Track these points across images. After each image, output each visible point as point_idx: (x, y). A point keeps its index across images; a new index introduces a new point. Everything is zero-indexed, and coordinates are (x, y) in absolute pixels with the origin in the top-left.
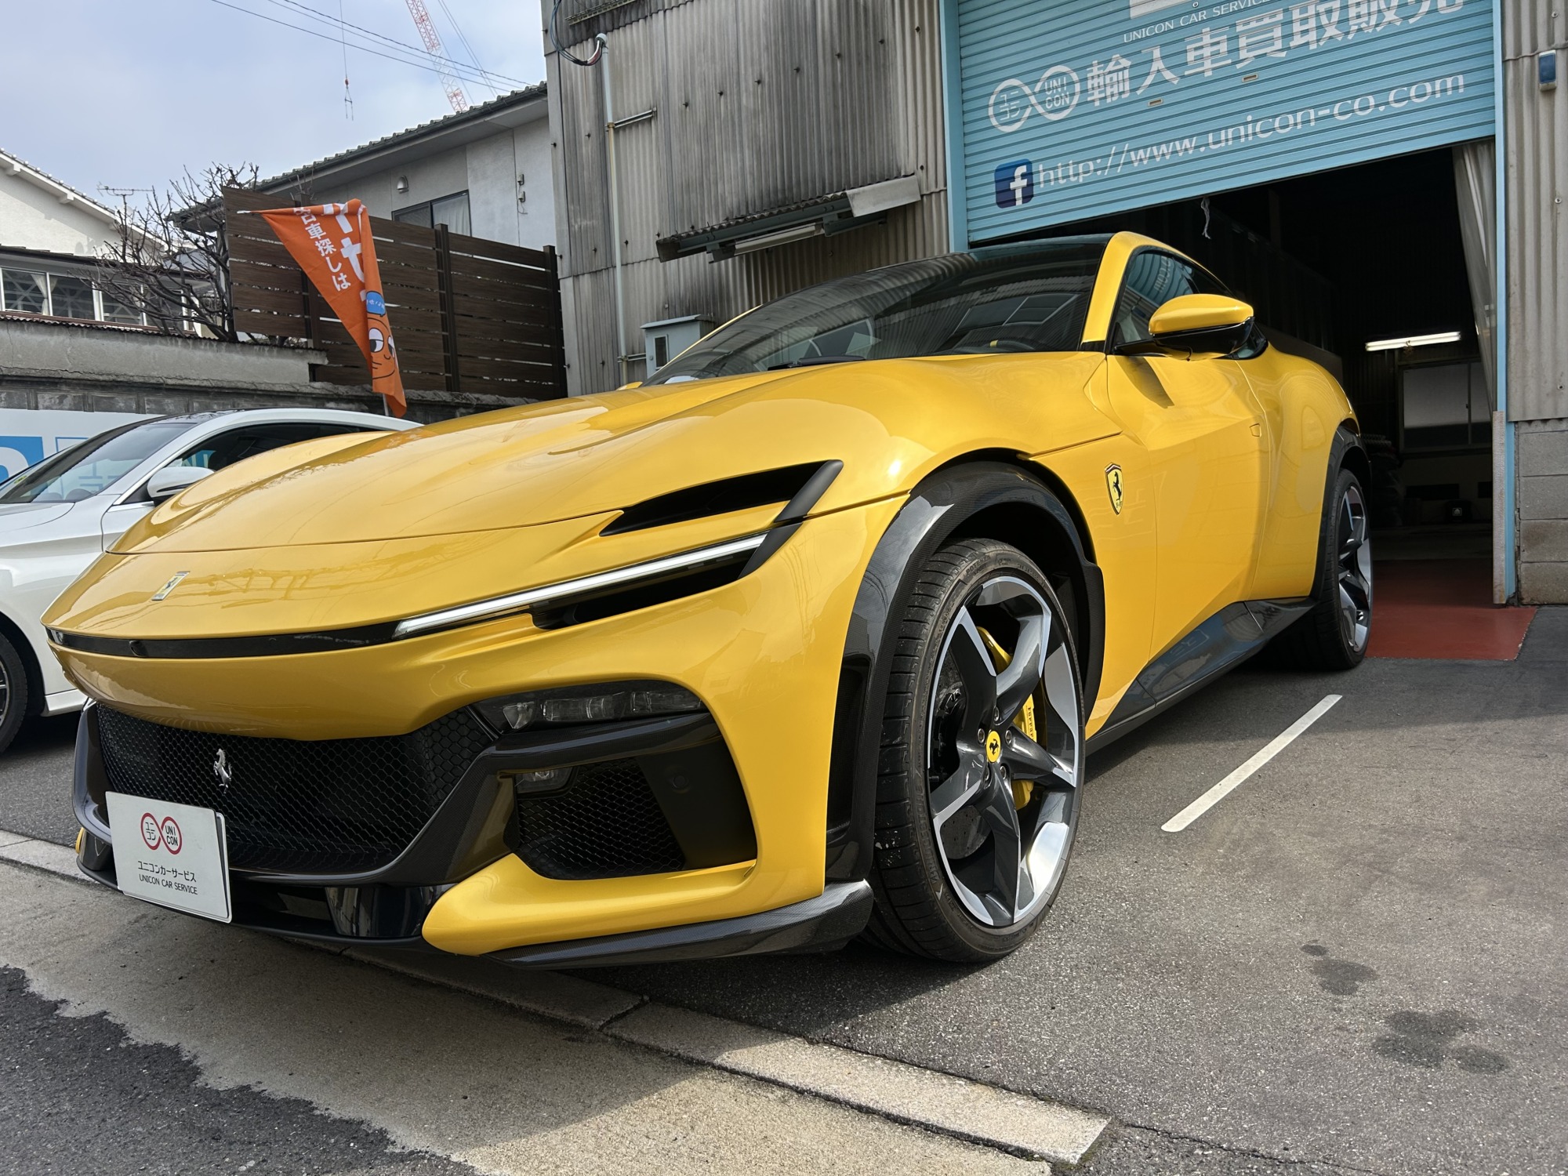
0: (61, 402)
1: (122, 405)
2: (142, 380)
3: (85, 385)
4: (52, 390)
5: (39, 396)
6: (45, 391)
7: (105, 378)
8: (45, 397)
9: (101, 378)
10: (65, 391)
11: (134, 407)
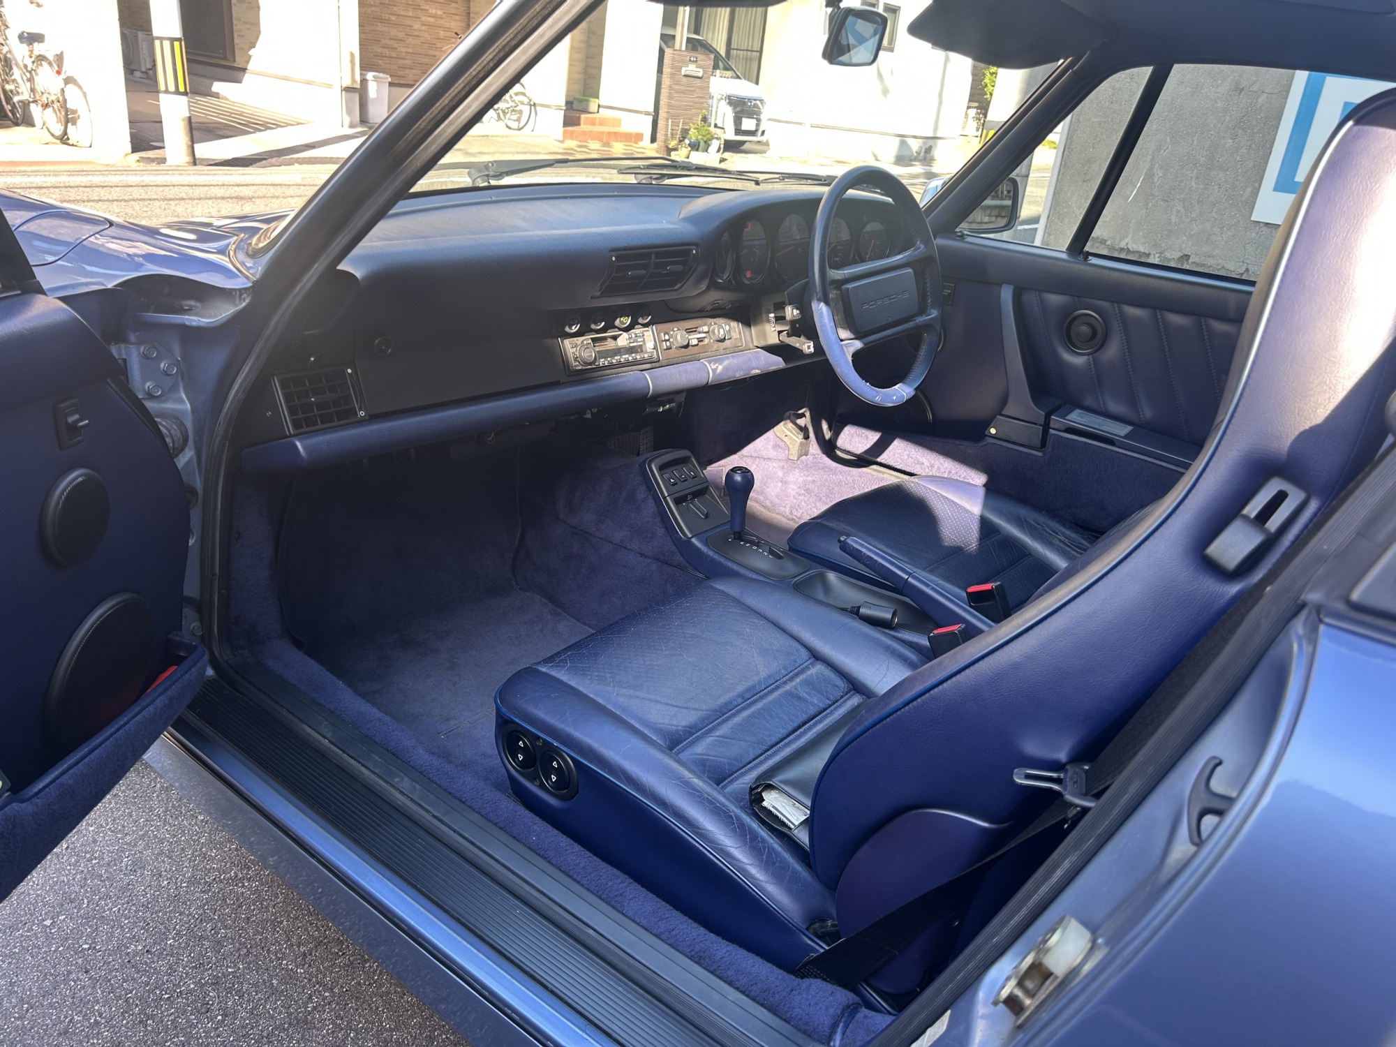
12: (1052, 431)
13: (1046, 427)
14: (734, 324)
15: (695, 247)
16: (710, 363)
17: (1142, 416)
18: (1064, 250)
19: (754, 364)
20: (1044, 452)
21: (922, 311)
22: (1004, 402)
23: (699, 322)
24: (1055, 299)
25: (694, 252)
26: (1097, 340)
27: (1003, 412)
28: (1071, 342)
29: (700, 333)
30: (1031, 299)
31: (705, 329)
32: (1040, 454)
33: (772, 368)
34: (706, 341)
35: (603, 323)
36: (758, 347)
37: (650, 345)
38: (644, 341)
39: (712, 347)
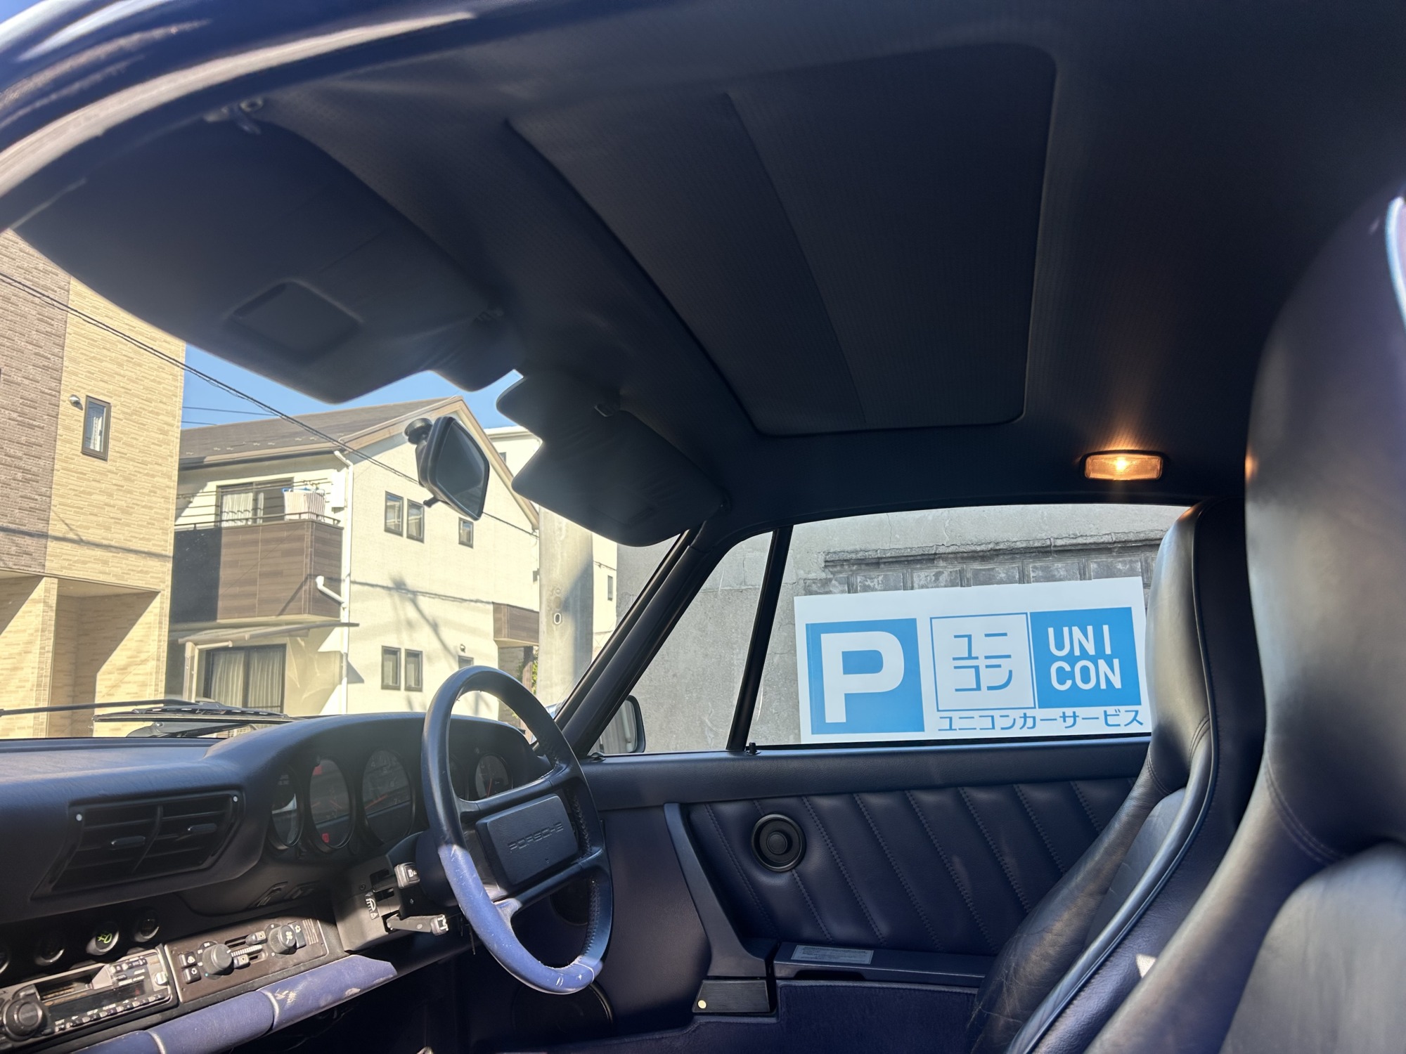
0: (937, 579)
1: (1003, 575)
2: (1024, 545)
3: (963, 558)
4: (928, 568)
5: (915, 575)
6: (921, 569)
7: (983, 547)
8: (921, 575)
9: (979, 548)
10: (942, 567)
11: (1017, 577)
12: (780, 983)
13: (771, 978)
14: (308, 924)
15: (236, 792)
16: (273, 992)
17: (878, 933)
18: (725, 749)
19: (348, 978)
20: (777, 1016)
21: (582, 850)
22: (705, 959)
23: (249, 928)
24: (730, 810)
25: (235, 799)
26: (796, 848)
27: (710, 974)
28: (765, 861)
29: (251, 945)
30: (702, 816)
31: (261, 935)
32: (773, 1020)
33: (377, 981)
34: (263, 956)
35: (61, 952)
36: (350, 952)
37: (159, 979)
38: (147, 974)
39: (274, 964)
